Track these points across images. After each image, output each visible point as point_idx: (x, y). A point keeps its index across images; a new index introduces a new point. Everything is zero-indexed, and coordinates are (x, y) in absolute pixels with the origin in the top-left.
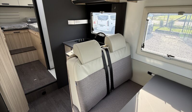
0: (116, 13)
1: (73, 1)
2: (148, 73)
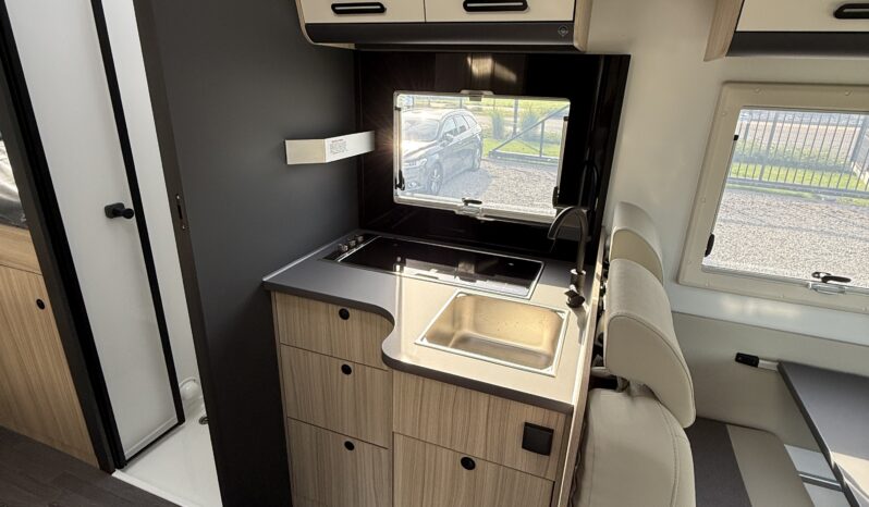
0: (568, 103)
1: (307, 25)
2: (737, 360)
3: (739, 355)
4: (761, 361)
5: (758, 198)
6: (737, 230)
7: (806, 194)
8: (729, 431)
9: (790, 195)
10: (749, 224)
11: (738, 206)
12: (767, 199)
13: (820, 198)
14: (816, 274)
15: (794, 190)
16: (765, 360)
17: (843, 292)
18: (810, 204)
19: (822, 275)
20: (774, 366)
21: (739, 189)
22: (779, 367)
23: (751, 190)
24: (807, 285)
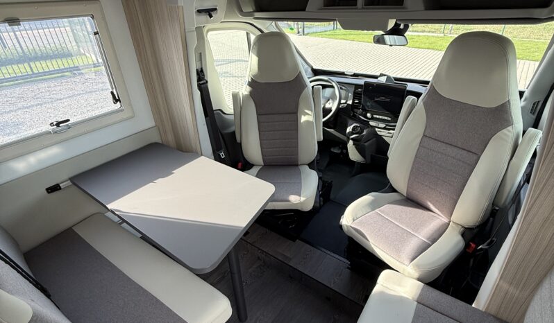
2: (49, 193)
3: (47, 189)
4: (61, 185)
5: (41, 85)
6: (39, 110)
7: (66, 74)
8: (75, 230)
9: (58, 77)
10: (45, 103)
11: (30, 95)
12: (46, 84)
13: (75, 74)
14: (52, 124)
15: (59, 73)
16: (62, 183)
17: (70, 128)
18: (72, 79)
19: (55, 123)
20: (69, 183)
21: (24, 83)
22: (72, 182)
23: (31, 81)
24: (50, 132)
